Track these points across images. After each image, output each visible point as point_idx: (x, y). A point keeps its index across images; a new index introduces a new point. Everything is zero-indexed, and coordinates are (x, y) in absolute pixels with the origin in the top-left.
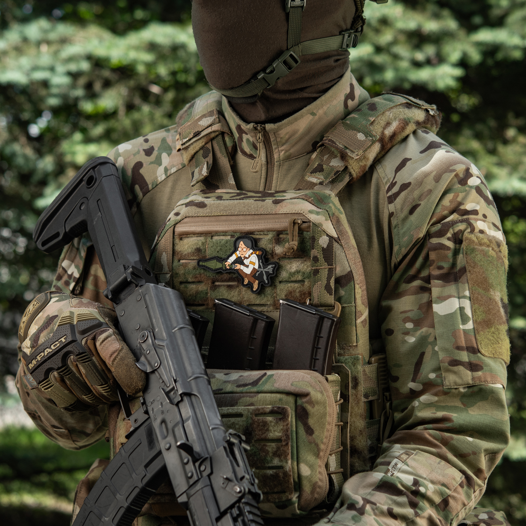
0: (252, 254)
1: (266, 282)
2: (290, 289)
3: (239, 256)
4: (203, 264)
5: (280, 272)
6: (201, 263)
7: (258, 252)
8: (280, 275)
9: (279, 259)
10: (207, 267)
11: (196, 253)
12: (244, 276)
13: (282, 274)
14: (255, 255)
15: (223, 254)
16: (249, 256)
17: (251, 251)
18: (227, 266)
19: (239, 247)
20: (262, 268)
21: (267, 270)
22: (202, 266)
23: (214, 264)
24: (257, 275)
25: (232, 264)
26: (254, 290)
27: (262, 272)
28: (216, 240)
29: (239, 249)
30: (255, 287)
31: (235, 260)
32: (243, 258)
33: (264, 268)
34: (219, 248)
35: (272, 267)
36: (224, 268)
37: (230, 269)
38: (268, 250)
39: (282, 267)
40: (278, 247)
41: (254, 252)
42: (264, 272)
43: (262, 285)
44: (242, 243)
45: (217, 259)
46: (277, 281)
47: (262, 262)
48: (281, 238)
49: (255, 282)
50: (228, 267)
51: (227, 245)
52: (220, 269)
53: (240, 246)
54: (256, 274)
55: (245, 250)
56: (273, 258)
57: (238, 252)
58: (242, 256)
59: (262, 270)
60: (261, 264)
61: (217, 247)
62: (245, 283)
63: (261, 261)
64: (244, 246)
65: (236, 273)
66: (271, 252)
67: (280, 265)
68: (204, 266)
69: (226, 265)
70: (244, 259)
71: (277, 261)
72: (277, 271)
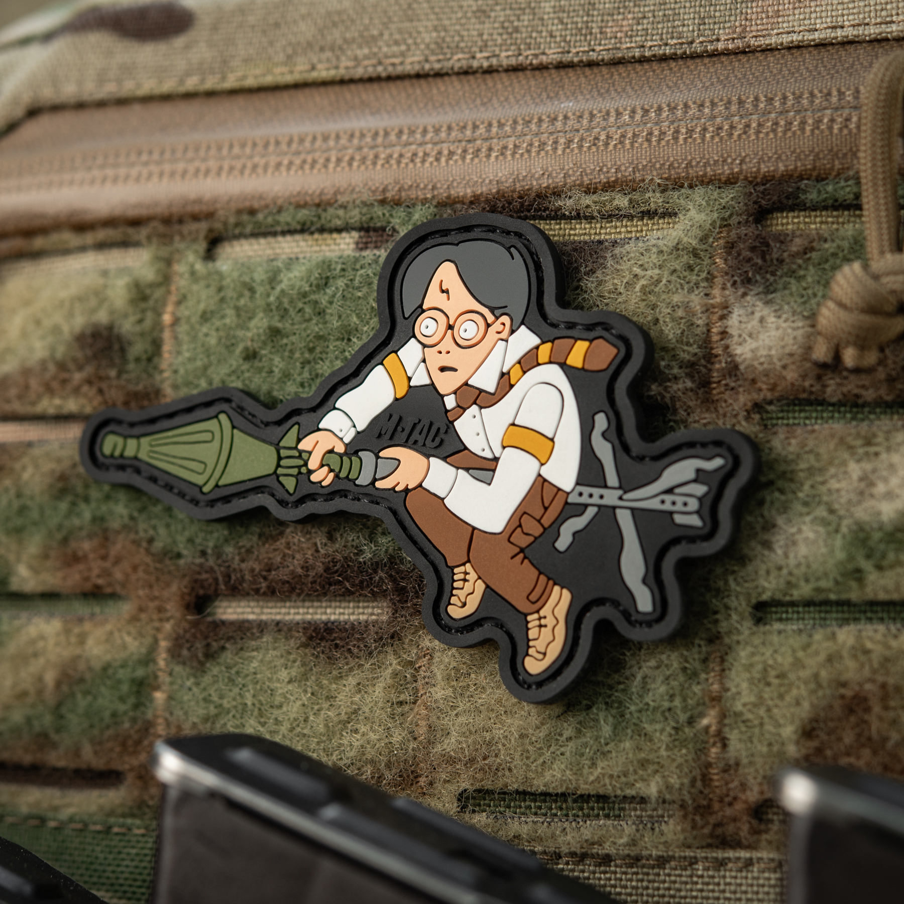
0: (528, 362)
1: (644, 602)
2: (850, 670)
3: (420, 379)
4: (131, 448)
5: (770, 526)
6: (111, 444)
7: (581, 347)
8: (767, 545)
9: (758, 407)
10: (155, 476)
11: (80, 368)
12: (453, 552)
13: (779, 542)
14: (554, 373)
15: (286, 376)
16: (506, 382)
17: (526, 339)
18: (313, 463)
19: (420, 310)
20: (612, 478)
21: (654, 504)
22: (124, 464)
23: (208, 453)
24: (563, 543)
25: (354, 449)
26: (534, 666)
27: (607, 513)
28: (247, 267)
29: (426, 326)
30: (538, 645)
31: (387, 414)
32: (450, 402)
33: (626, 486)
34: (259, 323)
35: (700, 476)
36: (290, 484)
37: (333, 493)
38: (670, 331)
39: (789, 476)
40: (761, 310)
41: (545, 351)
42: (625, 519)
43: (604, 628)
44: (447, 273)
45: (240, 409)
46: (739, 604)
47: (616, 433)
48: (783, 239)
49: (539, 602)
50: (322, 476)
51: (324, 300)
52: (257, 486)
53: (433, 298)
54: (552, 531)
55: (469, 330)
56: (708, 402)
57: (410, 353)
58: (446, 384)
59: (611, 497)
60: (604, 451)
61: (244, 315)
62: (456, 612)
63: (601, 422)
64: (461, 299)
65: (389, 521)
66: (688, 352)
67: (771, 465)
68: (134, 465)
69: (303, 456)
70: (461, 409)
71: (744, 427)
72: (738, 512)
